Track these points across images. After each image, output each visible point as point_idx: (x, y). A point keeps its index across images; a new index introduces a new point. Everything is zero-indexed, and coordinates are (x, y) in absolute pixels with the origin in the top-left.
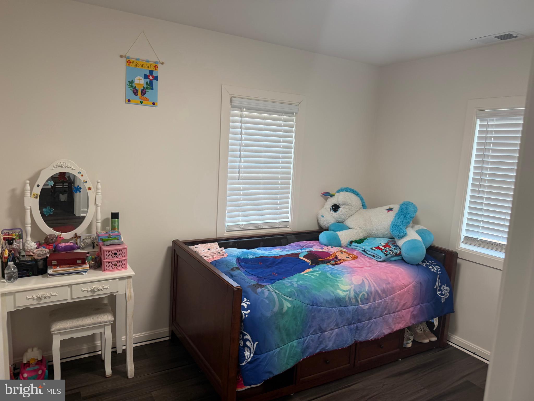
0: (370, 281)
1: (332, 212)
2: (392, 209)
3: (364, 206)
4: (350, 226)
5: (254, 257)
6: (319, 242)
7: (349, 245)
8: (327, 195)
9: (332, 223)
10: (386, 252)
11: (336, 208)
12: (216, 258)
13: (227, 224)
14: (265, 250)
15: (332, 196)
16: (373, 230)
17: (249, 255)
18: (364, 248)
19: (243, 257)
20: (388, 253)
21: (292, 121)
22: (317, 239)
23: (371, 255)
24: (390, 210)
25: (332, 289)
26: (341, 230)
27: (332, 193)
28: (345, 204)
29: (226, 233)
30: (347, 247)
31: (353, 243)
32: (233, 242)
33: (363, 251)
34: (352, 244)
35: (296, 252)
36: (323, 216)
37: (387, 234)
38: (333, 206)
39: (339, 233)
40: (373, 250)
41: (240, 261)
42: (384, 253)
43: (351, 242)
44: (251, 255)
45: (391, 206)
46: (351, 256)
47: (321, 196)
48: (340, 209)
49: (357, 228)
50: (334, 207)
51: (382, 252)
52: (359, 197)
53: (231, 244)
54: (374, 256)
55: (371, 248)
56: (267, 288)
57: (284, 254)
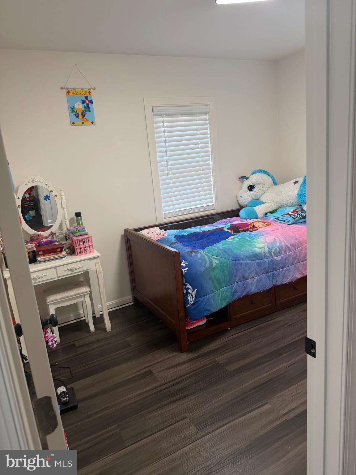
0: (280, 239)
1: (249, 192)
2: (298, 181)
3: (275, 183)
4: (264, 201)
5: (188, 234)
6: (240, 218)
7: (264, 216)
8: (243, 178)
9: (249, 201)
10: (294, 217)
11: (251, 188)
12: (159, 237)
13: (164, 213)
14: (196, 229)
15: (247, 178)
16: (284, 201)
18: (276, 216)
19: (179, 235)
20: (296, 217)
21: (206, 120)
22: (238, 215)
23: (283, 221)
24: (296, 182)
25: (250, 248)
26: (257, 205)
27: (247, 176)
28: (258, 184)
29: (164, 219)
30: (263, 218)
31: (267, 214)
32: (171, 225)
33: (276, 219)
34: (267, 215)
36: (241, 197)
37: (295, 203)
38: (248, 187)
39: (256, 208)
40: (283, 216)
41: (177, 238)
42: (293, 217)
43: (266, 214)
44: (185, 232)
45: (297, 180)
46: (266, 223)
47: (238, 180)
48: (255, 189)
49: (270, 201)
50: (250, 188)
51: (291, 216)
52: (270, 176)
53: (169, 227)
54: (284, 221)
55: (282, 215)
56: (200, 252)
57: (212, 229)
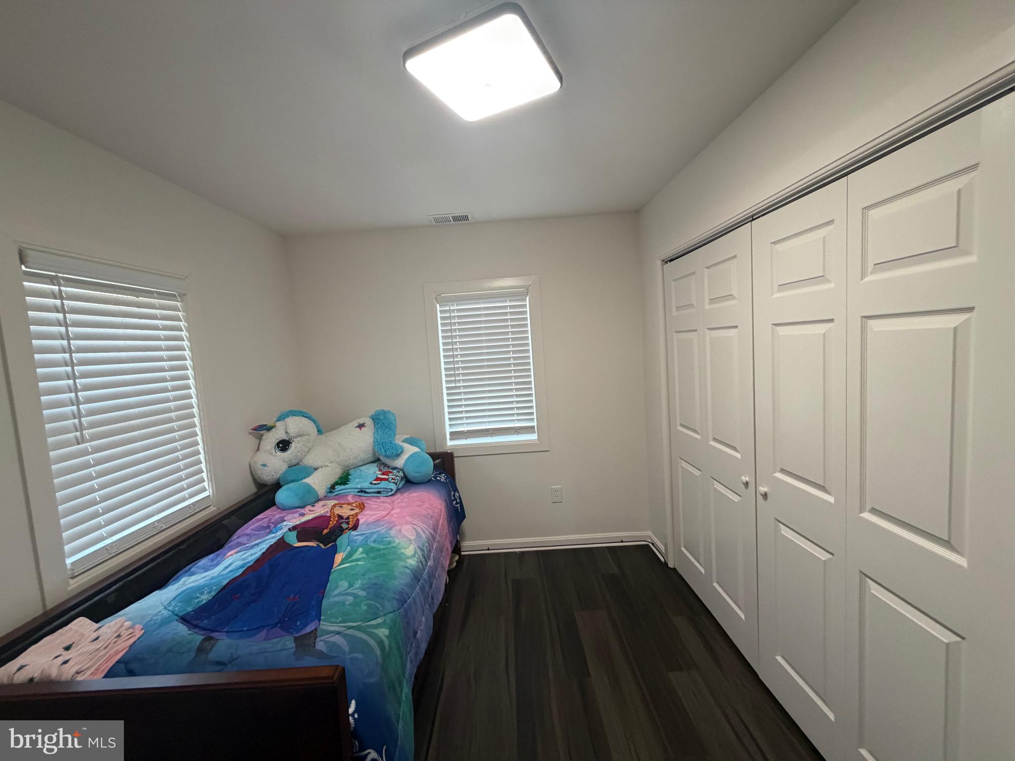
0: (421, 527)
1: (279, 453)
2: (364, 423)
3: (320, 432)
4: (316, 465)
5: (213, 593)
7: (328, 492)
8: (261, 430)
10: (394, 481)
11: (284, 445)
12: (117, 653)
13: (69, 561)
14: (206, 569)
15: (269, 429)
16: (350, 459)
17: (198, 597)
18: (359, 487)
19: (190, 609)
20: (396, 481)
23: (374, 493)
24: (361, 426)
25: (402, 563)
26: (308, 475)
27: (270, 423)
28: (300, 436)
29: (72, 582)
30: (325, 497)
31: (336, 487)
33: (359, 492)
34: (334, 489)
35: (271, 540)
36: (264, 465)
38: (278, 444)
39: (307, 480)
40: (375, 484)
41: (195, 622)
42: (394, 483)
43: (333, 487)
45: (361, 421)
47: (250, 433)
48: (293, 445)
49: (327, 464)
50: (281, 445)
51: (390, 482)
54: (379, 492)
55: (371, 483)
56: (328, 632)
